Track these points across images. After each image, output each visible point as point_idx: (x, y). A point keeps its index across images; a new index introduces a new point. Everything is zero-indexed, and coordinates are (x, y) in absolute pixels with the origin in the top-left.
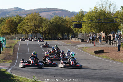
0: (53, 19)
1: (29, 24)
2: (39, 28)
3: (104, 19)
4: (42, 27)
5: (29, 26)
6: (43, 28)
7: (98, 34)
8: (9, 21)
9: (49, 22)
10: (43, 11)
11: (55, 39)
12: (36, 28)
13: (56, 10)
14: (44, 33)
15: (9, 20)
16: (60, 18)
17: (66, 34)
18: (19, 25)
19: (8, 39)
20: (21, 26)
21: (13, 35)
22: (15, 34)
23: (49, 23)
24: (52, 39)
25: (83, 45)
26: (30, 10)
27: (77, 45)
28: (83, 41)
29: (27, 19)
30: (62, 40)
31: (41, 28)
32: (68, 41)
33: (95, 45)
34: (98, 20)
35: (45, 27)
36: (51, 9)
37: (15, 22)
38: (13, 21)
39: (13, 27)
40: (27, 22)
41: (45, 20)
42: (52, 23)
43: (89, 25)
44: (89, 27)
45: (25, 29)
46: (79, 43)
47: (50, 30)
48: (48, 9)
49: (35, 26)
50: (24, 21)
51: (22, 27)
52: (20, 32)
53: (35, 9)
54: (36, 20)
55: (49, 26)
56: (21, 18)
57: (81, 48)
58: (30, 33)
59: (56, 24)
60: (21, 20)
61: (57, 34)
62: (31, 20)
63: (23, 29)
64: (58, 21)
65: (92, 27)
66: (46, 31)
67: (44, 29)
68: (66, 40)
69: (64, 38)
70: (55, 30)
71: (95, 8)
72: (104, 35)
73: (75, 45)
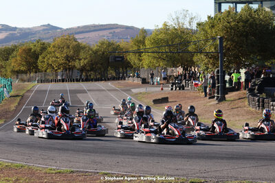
0: (97, 46)
1: (58, 55)
2: (74, 60)
3: (180, 44)
4: (80, 60)
5: (57, 58)
6: (82, 61)
7: (170, 70)
8: (24, 50)
9: (92, 50)
10: (92, 29)
11: (102, 80)
12: (69, 62)
13: (117, 28)
14: (82, 70)
15: (24, 48)
18: (40, 58)
19: (23, 81)
20: (44, 58)
21: (32, 75)
22: (36, 72)
23: (91, 52)
24: (97, 80)
25: (143, 90)
26: (70, 29)
27: (132, 90)
28: (144, 81)
29: (54, 47)
31: (77, 61)
32: (122, 82)
33: (162, 89)
35: (85, 59)
36: (107, 25)
37: (35, 51)
38: (30, 50)
39: (32, 60)
40: (54, 52)
41: (84, 48)
42: (96, 52)
43: (156, 55)
44: (155, 57)
45: (50, 63)
46: (136, 86)
47: (92, 64)
48: (102, 25)
49: (68, 58)
50: (49, 49)
51: (45, 60)
52: (43, 69)
53: (79, 27)
54: (68, 47)
55: (90, 56)
56: (44, 44)
57: (137, 94)
58: (59, 71)
59: (103, 53)
60: (44, 48)
61: (106, 70)
62: (60, 48)
63: (48, 64)
64: (105, 49)
65: (159, 58)
66: (86, 65)
67: (82, 63)
68: (120, 81)
69: (114, 79)
70: (101, 64)
71: (165, 25)
72: (180, 70)
73: (130, 90)
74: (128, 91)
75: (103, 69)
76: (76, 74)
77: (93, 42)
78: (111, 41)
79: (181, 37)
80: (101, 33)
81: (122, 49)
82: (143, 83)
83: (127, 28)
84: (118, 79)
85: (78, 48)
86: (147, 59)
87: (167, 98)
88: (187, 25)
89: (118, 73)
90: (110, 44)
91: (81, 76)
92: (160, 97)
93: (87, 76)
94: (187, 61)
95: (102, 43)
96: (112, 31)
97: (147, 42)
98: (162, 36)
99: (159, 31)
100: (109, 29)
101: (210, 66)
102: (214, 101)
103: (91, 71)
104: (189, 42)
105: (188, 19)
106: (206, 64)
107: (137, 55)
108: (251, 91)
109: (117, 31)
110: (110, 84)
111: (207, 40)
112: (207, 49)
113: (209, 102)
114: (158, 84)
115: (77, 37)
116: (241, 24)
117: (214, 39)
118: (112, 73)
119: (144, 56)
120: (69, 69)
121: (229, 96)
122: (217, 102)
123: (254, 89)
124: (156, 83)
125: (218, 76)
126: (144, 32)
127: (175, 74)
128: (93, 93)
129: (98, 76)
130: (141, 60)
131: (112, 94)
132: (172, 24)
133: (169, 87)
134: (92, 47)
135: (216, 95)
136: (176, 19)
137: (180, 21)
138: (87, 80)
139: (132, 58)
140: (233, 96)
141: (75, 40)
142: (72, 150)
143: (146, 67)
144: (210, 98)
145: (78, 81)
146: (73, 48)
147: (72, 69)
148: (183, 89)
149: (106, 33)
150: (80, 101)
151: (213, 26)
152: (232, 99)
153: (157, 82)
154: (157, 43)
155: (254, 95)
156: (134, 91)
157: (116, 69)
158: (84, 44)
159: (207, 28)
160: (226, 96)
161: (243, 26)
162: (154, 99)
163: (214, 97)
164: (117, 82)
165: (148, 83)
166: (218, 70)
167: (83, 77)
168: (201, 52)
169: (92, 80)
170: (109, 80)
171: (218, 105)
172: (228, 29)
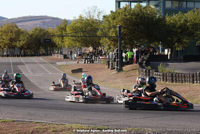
0: (32, 31)
1: (4, 37)
2: (16, 41)
3: (91, 30)
4: (20, 41)
5: (3, 39)
6: (21, 42)
7: (83, 49)
9: (28, 34)
10: (29, 19)
11: (35, 56)
14: (21, 48)
16: (41, 29)
17: (49, 48)
23: (28, 35)
24: (32, 56)
25: (64, 63)
26: (13, 19)
27: (57, 63)
28: (65, 57)
29: (1, 31)
30: (43, 57)
31: (18, 42)
32: (50, 57)
33: (78, 63)
34: (84, 32)
35: (23, 41)
36: (39, 16)
40: (1, 35)
41: (23, 33)
42: (31, 36)
43: (74, 38)
44: (73, 40)
46: (60, 60)
47: (29, 44)
48: (36, 17)
49: (11, 40)
53: (19, 18)
54: (12, 32)
55: (27, 39)
57: (60, 66)
58: (5, 49)
59: (37, 37)
61: (38, 48)
62: (6, 32)
64: (38, 33)
65: (76, 40)
66: (24, 45)
67: (22, 43)
69: (44, 55)
70: (35, 44)
71: (81, 17)
72: (91, 49)
73: (55, 63)
74: (54, 63)
75: (36, 48)
76: (17, 51)
77: (29, 28)
78: (42, 28)
79: (92, 26)
80: (35, 22)
81: (50, 34)
82: (64, 58)
83: (54, 19)
84: (47, 55)
85: (19, 33)
86: (67, 41)
87: (82, 69)
88: (96, 17)
89: (47, 51)
90: (41, 30)
91: (20, 53)
92: (76, 68)
93: (25, 52)
94: (96, 43)
95: (36, 29)
96: (43, 21)
97: (68, 29)
98: (78, 25)
99: (76, 21)
100: (41, 19)
101: (112, 46)
102: (115, 72)
103: (28, 49)
104: (97, 29)
105: (97, 13)
106: (109, 45)
107: (60, 38)
108: (141, 64)
109: (46, 20)
110: (41, 59)
111: (110, 28)
112: (110, 34)
113: (111, 72)
114: (75, 59)
115: (18, 24)
116: (134, 17)
117: (115, 27)
118: (42, 51)
119: (66, 39)
120: (12, 47)
121: (125, 68)
122: (116, 72)
123: (143, 63)
124: (73, 58)
125: (117, 54)
126: (66, 21)
127: (87, 52)
128: (29, 65)
129: (33, 53)
130: (63, 42)
131: (42, 66)
132: (85, 16)
133: (83, 61)
134: (28, 32)
135: (116, 67)
136: (88, 13)
137: (91, 14)
138: (25, 55)
139: (57, 40)
140: (128, 68)
141: (17, 27)
142: (14, 106)
143: (67, 47)
144: (111, 69)
145: (18, 56)
146: (15, 32)
147: (14, 47)
148: (93, 63)
149: (38, 22)
150: (20, 70)
151: (114, 18)
152: (127, 70)
153: (75, 57)
154: (75, 30)
155: (143, 67)
156: (58, 63)
157: (45, 48)
158: (23, 30)
159: (110, 19)
160: (123, 68)
161: (136, 19)
162: (72, 69)
163: (114, 68)
164: (46, 57)
165: (68, 58)
166: (118, 50)
167: (22, 53)
168: (106, 37)
169: (28, 56)
170: (40, 55)
171: (117, 75)
172: (125, 21)
